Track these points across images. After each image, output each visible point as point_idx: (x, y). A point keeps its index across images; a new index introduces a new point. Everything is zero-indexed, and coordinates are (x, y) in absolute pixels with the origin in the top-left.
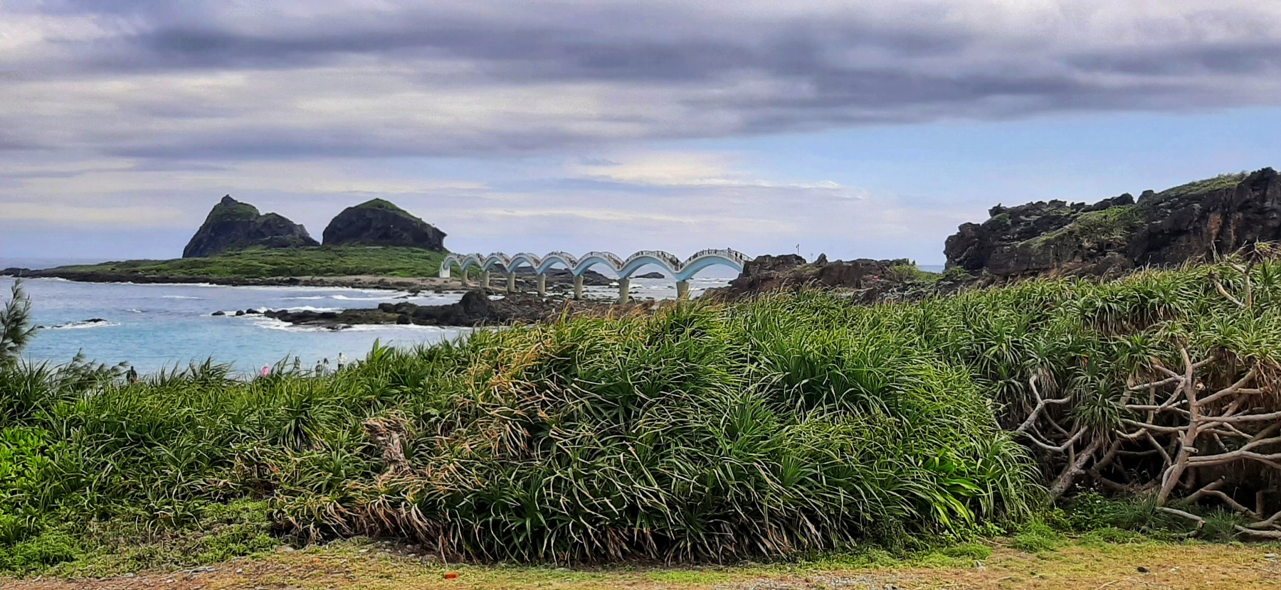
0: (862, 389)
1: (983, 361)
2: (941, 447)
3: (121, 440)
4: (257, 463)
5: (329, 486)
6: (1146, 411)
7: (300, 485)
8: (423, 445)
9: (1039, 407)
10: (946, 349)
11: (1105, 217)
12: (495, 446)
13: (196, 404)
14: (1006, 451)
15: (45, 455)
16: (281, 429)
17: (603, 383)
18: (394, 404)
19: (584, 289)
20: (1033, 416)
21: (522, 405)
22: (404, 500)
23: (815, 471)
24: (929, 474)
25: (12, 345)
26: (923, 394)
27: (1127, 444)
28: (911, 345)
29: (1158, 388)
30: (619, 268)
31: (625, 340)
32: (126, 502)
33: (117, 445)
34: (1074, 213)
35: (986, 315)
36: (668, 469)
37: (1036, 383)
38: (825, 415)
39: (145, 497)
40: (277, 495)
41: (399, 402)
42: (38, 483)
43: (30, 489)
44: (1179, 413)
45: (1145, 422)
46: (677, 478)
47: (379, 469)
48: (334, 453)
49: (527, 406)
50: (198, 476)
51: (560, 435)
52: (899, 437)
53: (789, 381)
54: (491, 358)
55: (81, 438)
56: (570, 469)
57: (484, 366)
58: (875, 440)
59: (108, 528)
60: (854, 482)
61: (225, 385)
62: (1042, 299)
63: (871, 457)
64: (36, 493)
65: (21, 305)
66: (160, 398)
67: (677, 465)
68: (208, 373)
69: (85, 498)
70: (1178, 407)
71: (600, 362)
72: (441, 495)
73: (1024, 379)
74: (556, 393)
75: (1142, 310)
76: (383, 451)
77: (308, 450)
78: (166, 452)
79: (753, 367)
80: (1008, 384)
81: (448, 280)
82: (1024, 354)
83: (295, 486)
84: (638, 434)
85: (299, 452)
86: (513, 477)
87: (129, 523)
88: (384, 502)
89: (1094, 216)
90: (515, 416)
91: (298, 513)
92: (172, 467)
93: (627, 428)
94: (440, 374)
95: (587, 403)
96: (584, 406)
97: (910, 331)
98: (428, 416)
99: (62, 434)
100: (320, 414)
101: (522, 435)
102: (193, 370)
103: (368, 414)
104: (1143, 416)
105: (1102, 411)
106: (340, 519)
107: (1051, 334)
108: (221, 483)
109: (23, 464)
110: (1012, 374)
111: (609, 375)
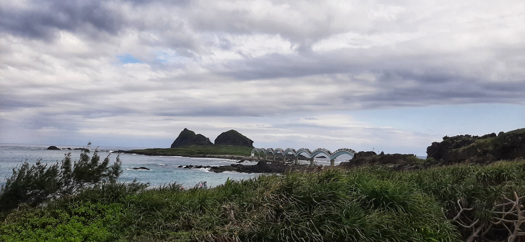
0: (395, 202)
1: (440, 193)
2: (424, 225)
3: (146, 209)
4: (187, 219)
5: (210, 228)
6: (502, 214)
7: (201, 227)
8: (241, 215)
9: (461, 211)
10: (426, 189)
11: (486, 141)
12: (265, 217)
13: (170, 198)
14: (449, 227)
15: (122, 213)
16: (196, 207)
17: (302, 196)
18: (232, 200)
19: (299, 161)
20: (459, 214)
21: (274, 203)
22: (234, 234)
23: (377, 232)
24: (420, 235)
25: (115, 176)
26: (417, 205)
27: (494, 226)
28: (413, 187)
29: (506, 206)
30: (310, 154)
31: (310, 181)
32: (146, 230)
33: (144, 211)
34: (474, 139)
35: (441, 177)
36: (324, 229)
37: (460, 202)
38: (381, 212)
39: (151, 228)
40: (193, 230)
41: (234, 199)
42: (119, 222)
43: (116, 224)
44: (514, 215)
45: (501, 218)
46: (327, 232)
47: (227, 223)
48: (212, 216)
49: (276, 203)
50: (168, 222)
51: (287, 214)
52: (408, 221)
53: (368, 199)
54: (265, 186)
55: (134, 208)
56: (290, 227)
57: (263, 188)
58: (400, 222)
59: (139, 238)
60: (392, 237)
61: (180, 191)
62: (462, 171)
63: (398, 228)
64: (118, 226)
65: (119, 163)
66: (159, 195)
67: (327, 227)
68: (175, 187)
69: (133, 228)
70: (513, 213)
71: (301, 189)
72: (246, 233)
73: (456, 201)
74: (286, 199)
75: (499, 177)
76: (228, 217)
77: (204, 215)
78: (160, 214)
79: (355, 193)
80: (450, 202)
81: (254, 157)
82: (455, 191)
83: (199, 227)
84: (314, 215)
85: (201, 215)
86: (270, 228)
87: (146, 237)
88: (227, 234)
89: (482, 141)
90: (272, 207)
91: (199, 236)
92: (161, 219)
93: (310, 213)
94: (248, 190)
95: (296, 203)
96: (295, 204)
97: (413, 181)
98: (244, 205)
99: (128, 206)
100: (209, 202)
101: (274, 214)
102: (170, 186)
103: (224, 203)
104: (500, 216)
105: (485, 213)
106: (213, 240)
107: (465, 184)
108: (176, 225)
109: (115, 216)
110: (451, 199)
111: (304, 194)
